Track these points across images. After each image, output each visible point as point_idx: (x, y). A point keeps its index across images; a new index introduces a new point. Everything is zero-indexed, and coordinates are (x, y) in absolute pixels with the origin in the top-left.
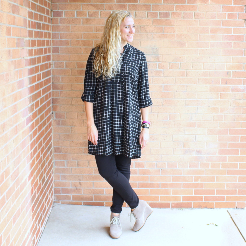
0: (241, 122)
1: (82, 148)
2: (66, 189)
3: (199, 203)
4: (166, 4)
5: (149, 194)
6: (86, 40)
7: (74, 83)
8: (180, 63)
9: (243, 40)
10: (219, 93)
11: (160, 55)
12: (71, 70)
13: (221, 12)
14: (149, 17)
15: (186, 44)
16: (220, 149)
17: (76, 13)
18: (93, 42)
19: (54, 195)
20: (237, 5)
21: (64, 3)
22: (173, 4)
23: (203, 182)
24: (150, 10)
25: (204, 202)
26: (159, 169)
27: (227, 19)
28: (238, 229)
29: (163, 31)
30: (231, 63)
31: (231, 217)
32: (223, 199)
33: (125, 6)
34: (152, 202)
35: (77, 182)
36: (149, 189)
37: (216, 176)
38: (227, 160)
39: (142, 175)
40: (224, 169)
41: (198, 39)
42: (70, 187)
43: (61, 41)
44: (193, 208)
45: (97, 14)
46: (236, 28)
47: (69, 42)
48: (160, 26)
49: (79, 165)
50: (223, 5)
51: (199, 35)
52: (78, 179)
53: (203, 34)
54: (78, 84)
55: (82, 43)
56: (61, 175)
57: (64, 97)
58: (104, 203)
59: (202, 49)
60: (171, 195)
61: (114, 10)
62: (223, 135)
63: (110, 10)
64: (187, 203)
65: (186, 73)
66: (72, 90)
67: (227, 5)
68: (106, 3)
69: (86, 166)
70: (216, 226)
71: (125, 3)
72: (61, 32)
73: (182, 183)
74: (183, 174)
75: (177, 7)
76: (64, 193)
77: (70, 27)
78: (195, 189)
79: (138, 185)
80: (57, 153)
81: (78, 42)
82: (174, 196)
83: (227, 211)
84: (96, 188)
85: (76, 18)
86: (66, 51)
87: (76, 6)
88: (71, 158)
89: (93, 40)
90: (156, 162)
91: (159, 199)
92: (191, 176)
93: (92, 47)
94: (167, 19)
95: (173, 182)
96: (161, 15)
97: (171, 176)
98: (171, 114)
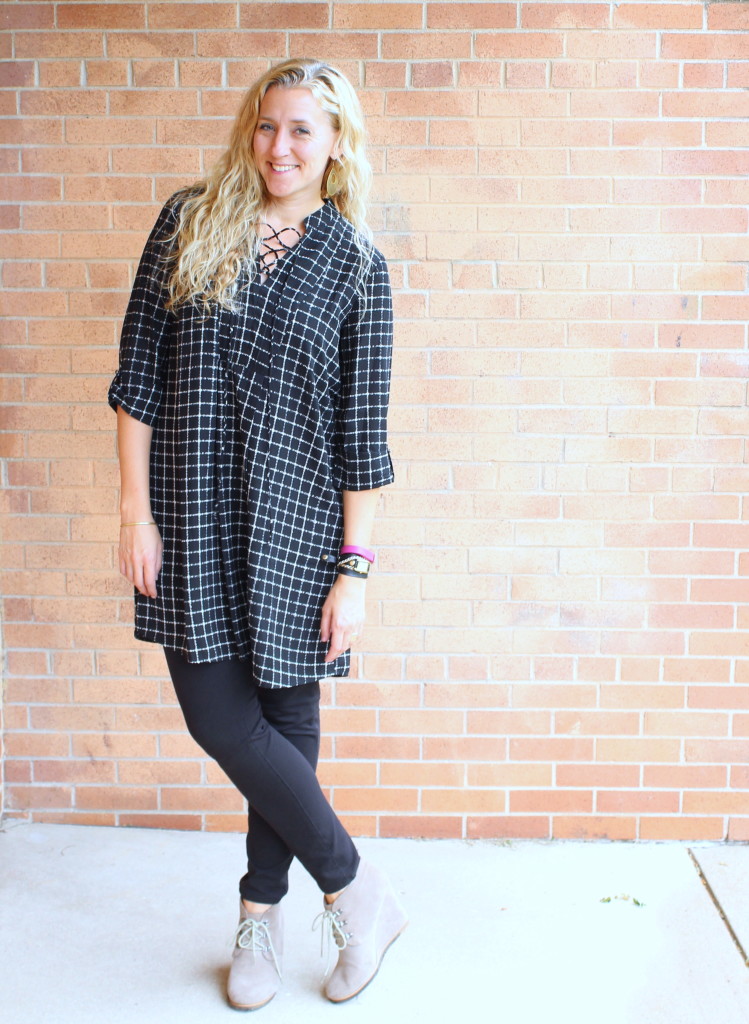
0: (740, 495)
1: (112, 601)
2: (51, 762)
3: (575, 817)
4: (437, 30)
5: (378, 782)
6: (124, 178)
7: (79, 345)
8: (493, 264)
10: (653, 380)
11: (414, 235)
12: (66, 296)
13: (658, 59)
14: (373, 84)
15: (519, 188)
16: (657, 603)
17: (86, 70)
18: (153, 184)
19: (6, 788)
20: (721, 32)
21: (39, 31)
22: (465, 31)
23: (589, 737)
24: (374, 54)
25: (594, 813)
26: (417, 683)
27: (681, 87)
28: (724, 918)
29: (427, 137)
30: (698, 264)
31: (702, 875)
32: (671, 802)
33: (275, 41)
34: (392, 814)
35: (93, 736)
36: (377, 762)
38: (687, 649)
39: (348, 708)
40: (672, 684)
41: (566, 170)
42: (67, 755)
43: (26, 181)
44: (553, 838)
45: (167, 74)
46: (718, 122)
47: (59, 183)
48: (415, 119)
49: (101, 666)
50: (666, 31)
51: (570, 151)
52: (100, 724)
53: (586, 148)
54: (96, 348)
55: (110, 189)
56: (32, 708)
57: (42, 401)
58: (200, 816)
59: (583, 206)
60: (466, 786)
62: (669, 549)
63: (216, 56)
64: (530, 818)
65: (518, 304)
66: (72, 372)
67: (682, 32)
68: (200, 31)
69: (128, 671)
70: (635, 907)
71: (275, 30)
72: (26, 146)
73: (508, 737)
74: (510, 705)
75: (480, 41)
76: (44, 780)
77: (60, 125)
78: (561, 763)
79: (333, 747)
80: (14, 623)
81: (94, 184)
82: (475, 792)
83: (689, 850)
84: (168, 760)
85: (86, 89)
86: (46, 221)
87: (82, 43)
88: (72, 642)
89: (151, 176)
90: (402, 656)
91: (419, 801)
92: (543, 709)
93: (148, 204)
94: (443, 89)
95: (474, 736)
96: (418, 75)
97: (465, 710)
98: (460, 464)
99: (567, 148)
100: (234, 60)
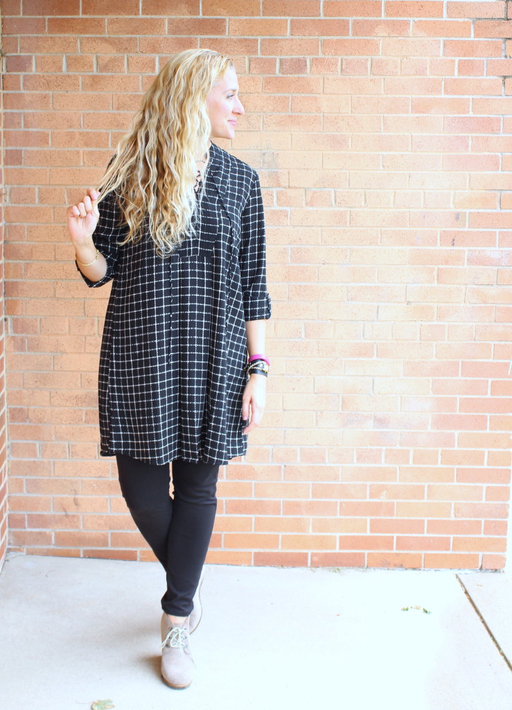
0: (492, 343)
1: (80, 410)
2: (40, 515)
3: (382, 553)
4: (297, 37)
5: (253, 530)
6: (91, 132)
7: (60, 242)
8: (333, 191)
9: (499, 130)
10: (436, 267)
11: (281, 171)
12: (52, 210)
13: (441, 57)
14: (255, 72)
15: (350, 141)
16: (437, 413)
17: (67, 61)
18: (110, 136)
19: (9, 532)
20: (483, 39)
21: (36, 35)
22: (315, 37)
23: (392, 501)
24: (256, 52)
25: (395, 551)
26: (279, 465)
27: (456, 76)
28: (484, 622)
29: (290, 107)
30: (466, 191)
31: (466, 593)
32: (445, 544)
33: (191, 43)
34: (262, 550)
35: (67, 498)
36: (253, 516)
37: (426, 484)
38: (456, 444)
39: (235, 481)
40: (446, 466)
41: (381, 129)
42: (50, 510)
43: (26, 134)
44: (367, 567)
45: (120, 64)
46: (481, 99)
47: (48, 135)
48: (283, 95)
49: (72, 452)
50: (447, 39)
51: (384, 117)
52: (71, 491)
53: (394, 115)
55: (82, 140)
56: (26, 480)
57: (35, 278)
58: (136, 551)
59: (391, 153)
60: (311, 533)
61: (163, 52)
62: (445, 378)
63: (153, 53)
64: (352, 553)
65: (348, 217)
66: (56, 260)
67: (457, 39)
68: (141, 36)
69: (90, 456)
70: (425, 614)
71: (191, 36)
72: (26, 111)
73: (339, 501)
74: (340, 479)
75: (325, 44)
76: (34, 527)
77: (49, 97)
78: (373, 518)
79: (224, 506)
80: (16, 424)
81: (71, 136)
82: (317, 536)
83: (456, 575)
84: (116, 514)
85: (66, 73)
86: (39, 160)
87: (64, 43)
88: (54, 436)
89: (109, 131)
90: (270, 447)
91: (280, 542)
92: (362, 483)
93: (106, 149)
94: (301, 75)
95: (316, 500)
96: (284, 66)
97: (311, 483)
98: (310, 321)
99: (382, 115)
100: (164, 55)
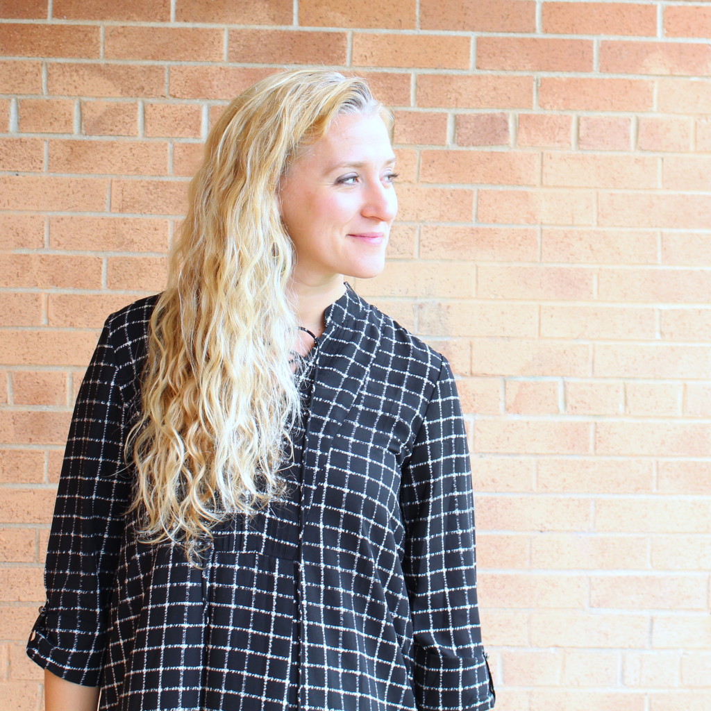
4: (489, 72)
6: (64, 257)
8: (559, 381)
11: (455, 341)
14: (403, 140)
15: (595, 281)
17: (18, 110)
18: (104, 266)
22: (525, 74)
24: (406, 101)
29: (474, 212)
41: (656, 258)
45: (127, 120)
48: (459, 187)
51: (662, 234)
53: (683, 231)
54: (17, 487)
55: (45, 272)
59: (678, 306)
61: (216, 98)
63: (195, 97)
65: (591, 434)
68: (173, 64)
75: (544, 87)
81: (22, 264)
85: (16, 136)
87: (14, 75)
89: (101, 255)
93: (96, 292)
94: (495, 149)
96: (463, 130)
98: (512, 651)
99: (658, 230)
100: (218, 103)
